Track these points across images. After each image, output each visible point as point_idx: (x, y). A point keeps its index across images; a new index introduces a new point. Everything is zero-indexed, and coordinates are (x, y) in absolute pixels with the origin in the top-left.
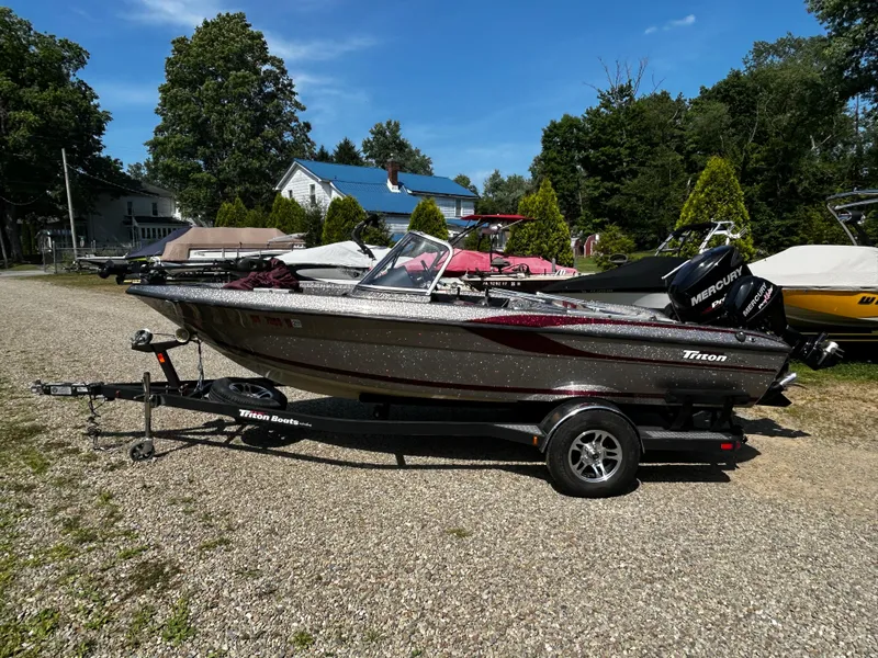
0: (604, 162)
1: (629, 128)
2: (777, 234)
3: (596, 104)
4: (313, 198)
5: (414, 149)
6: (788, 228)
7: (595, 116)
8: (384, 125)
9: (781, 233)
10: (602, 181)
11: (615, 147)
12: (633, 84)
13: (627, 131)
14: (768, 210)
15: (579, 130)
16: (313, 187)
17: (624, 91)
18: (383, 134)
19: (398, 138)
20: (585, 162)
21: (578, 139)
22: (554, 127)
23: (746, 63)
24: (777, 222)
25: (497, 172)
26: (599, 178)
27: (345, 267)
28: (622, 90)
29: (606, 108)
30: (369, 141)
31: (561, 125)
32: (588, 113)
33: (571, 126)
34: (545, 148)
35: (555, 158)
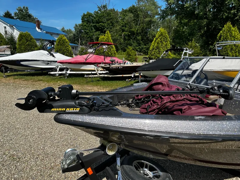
0: (101, 27)
1: (107, 18)
2: (145, 49)
3: (97, 10)
4: (6, 32)
5: (34, 17)
6: (147, 48)
7: (97, 13)
8: (22, 8)
9: (146, 49)
10: (101, 33)
11: (104, 23)
12: (107, 5)
13: (106, 19)
14: (143, 43)
15: (92, 17)
16: (5, 27)
17: (105, 7)
18: (22, 11)
19: (28, 13)
20: (95, 27)
21: (92, 20)
22: (84, 15)
23: (136, 3)
24: (145, 46)
25: (63, 28)
26: (100, 32)
27: (43, 61)
28: (104, 6)
29: (100, 11)
30: (16, 13)
31: (86, 15)
32: (95, 12)
33: (89, 16)
34: (82, 22)
35: (86, 25)
